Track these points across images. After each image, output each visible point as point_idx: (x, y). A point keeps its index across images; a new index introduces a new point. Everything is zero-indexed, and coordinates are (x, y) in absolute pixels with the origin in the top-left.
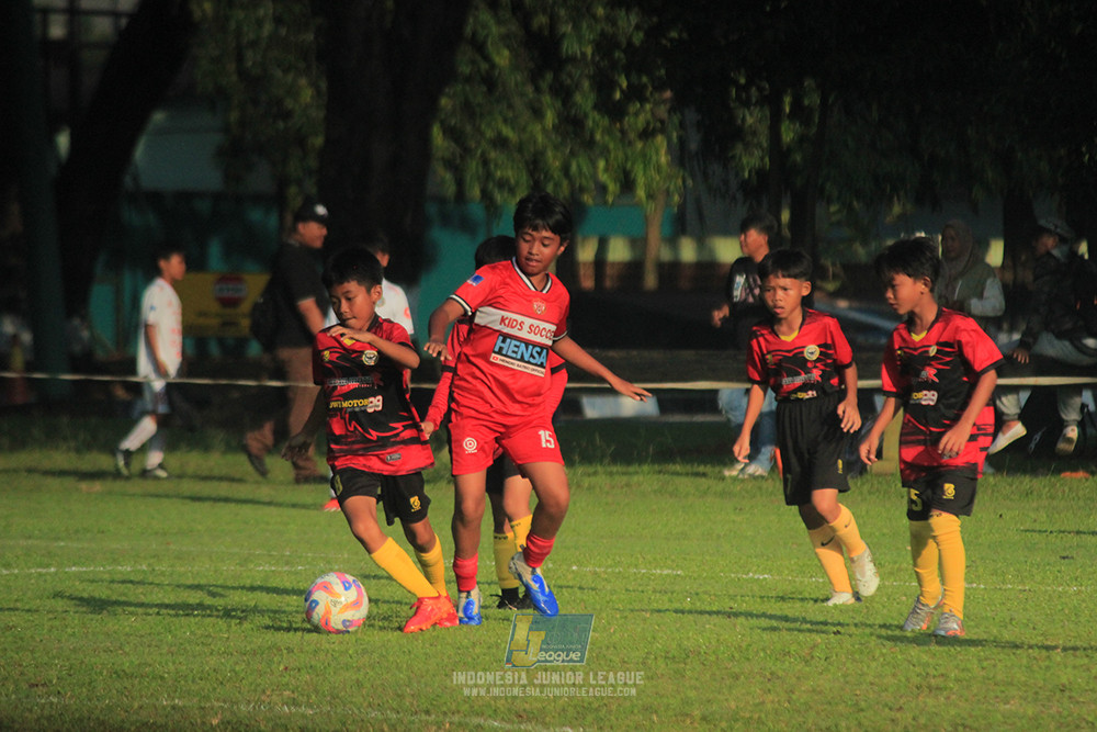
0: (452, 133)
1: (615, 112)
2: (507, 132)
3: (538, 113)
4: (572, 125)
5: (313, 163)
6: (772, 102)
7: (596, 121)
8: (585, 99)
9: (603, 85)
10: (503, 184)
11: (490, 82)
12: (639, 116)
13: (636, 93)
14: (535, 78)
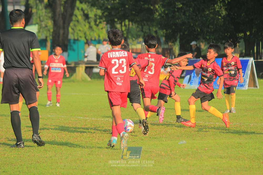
0: (73, 29)
1: (97, 25)
2: (81, 29)
3: (85, 25)
4: (91, 27)
5: (51, 34)
6: (121, 23)
7: (94, 27)
8: (92, 23)
9: (95, 21)
10: (81, 37)
11: (78, 21)
12: (101, 26)
13: (100, 22)
14: (85, 20)
